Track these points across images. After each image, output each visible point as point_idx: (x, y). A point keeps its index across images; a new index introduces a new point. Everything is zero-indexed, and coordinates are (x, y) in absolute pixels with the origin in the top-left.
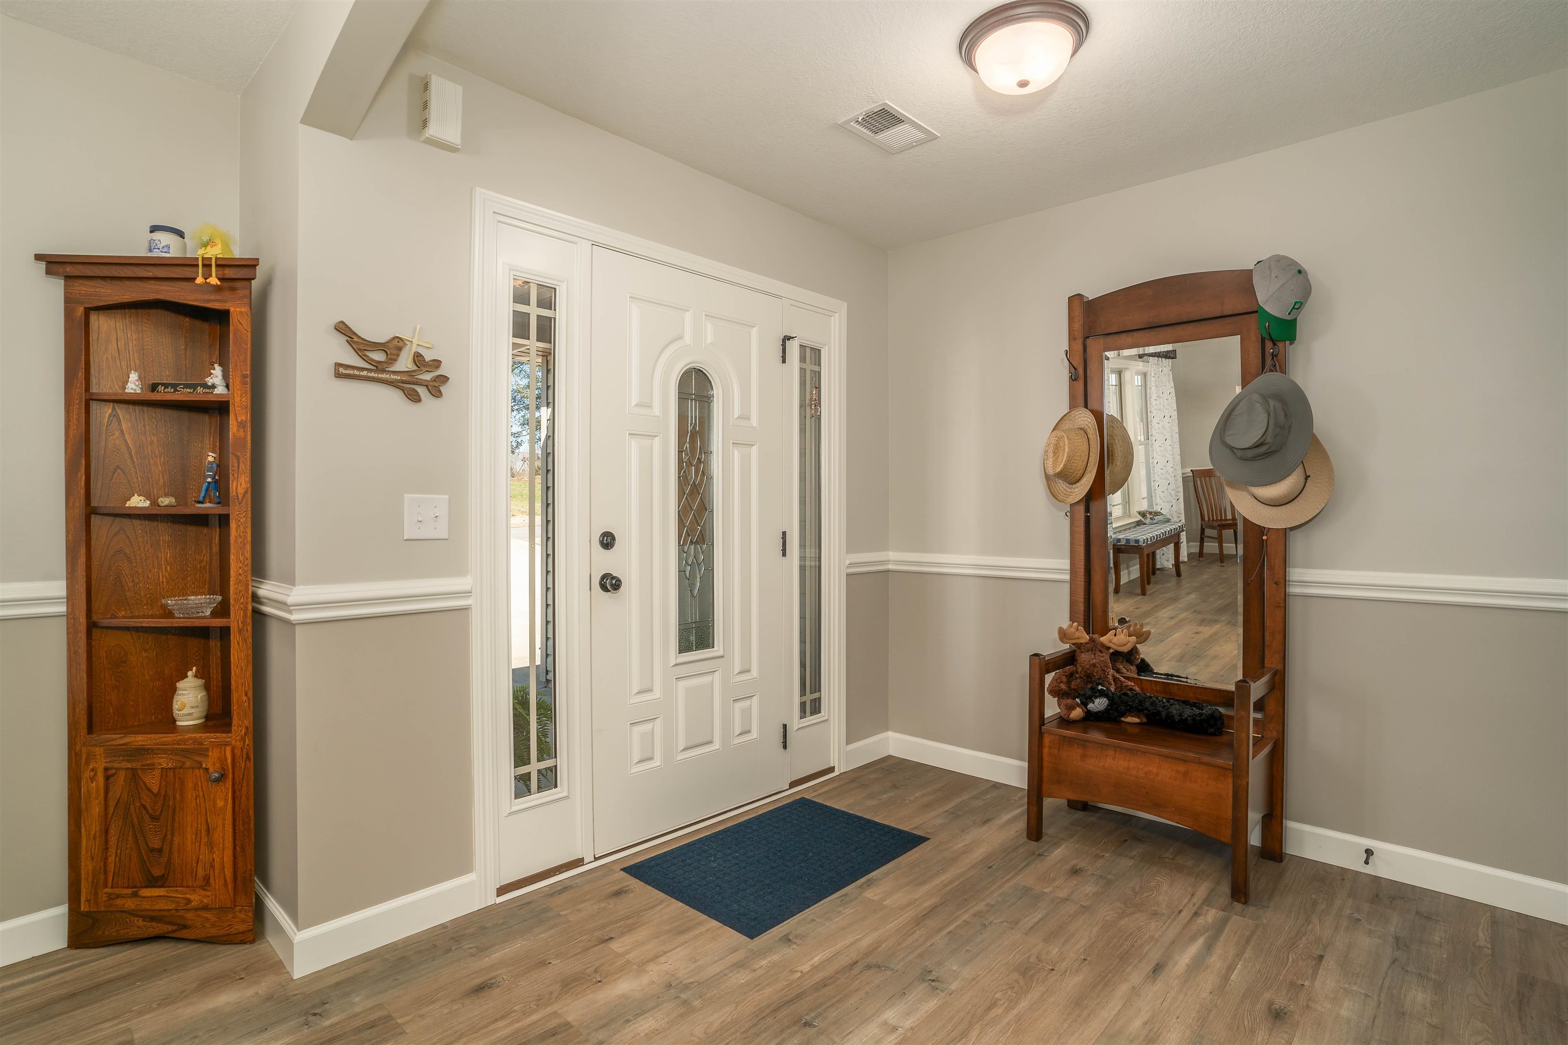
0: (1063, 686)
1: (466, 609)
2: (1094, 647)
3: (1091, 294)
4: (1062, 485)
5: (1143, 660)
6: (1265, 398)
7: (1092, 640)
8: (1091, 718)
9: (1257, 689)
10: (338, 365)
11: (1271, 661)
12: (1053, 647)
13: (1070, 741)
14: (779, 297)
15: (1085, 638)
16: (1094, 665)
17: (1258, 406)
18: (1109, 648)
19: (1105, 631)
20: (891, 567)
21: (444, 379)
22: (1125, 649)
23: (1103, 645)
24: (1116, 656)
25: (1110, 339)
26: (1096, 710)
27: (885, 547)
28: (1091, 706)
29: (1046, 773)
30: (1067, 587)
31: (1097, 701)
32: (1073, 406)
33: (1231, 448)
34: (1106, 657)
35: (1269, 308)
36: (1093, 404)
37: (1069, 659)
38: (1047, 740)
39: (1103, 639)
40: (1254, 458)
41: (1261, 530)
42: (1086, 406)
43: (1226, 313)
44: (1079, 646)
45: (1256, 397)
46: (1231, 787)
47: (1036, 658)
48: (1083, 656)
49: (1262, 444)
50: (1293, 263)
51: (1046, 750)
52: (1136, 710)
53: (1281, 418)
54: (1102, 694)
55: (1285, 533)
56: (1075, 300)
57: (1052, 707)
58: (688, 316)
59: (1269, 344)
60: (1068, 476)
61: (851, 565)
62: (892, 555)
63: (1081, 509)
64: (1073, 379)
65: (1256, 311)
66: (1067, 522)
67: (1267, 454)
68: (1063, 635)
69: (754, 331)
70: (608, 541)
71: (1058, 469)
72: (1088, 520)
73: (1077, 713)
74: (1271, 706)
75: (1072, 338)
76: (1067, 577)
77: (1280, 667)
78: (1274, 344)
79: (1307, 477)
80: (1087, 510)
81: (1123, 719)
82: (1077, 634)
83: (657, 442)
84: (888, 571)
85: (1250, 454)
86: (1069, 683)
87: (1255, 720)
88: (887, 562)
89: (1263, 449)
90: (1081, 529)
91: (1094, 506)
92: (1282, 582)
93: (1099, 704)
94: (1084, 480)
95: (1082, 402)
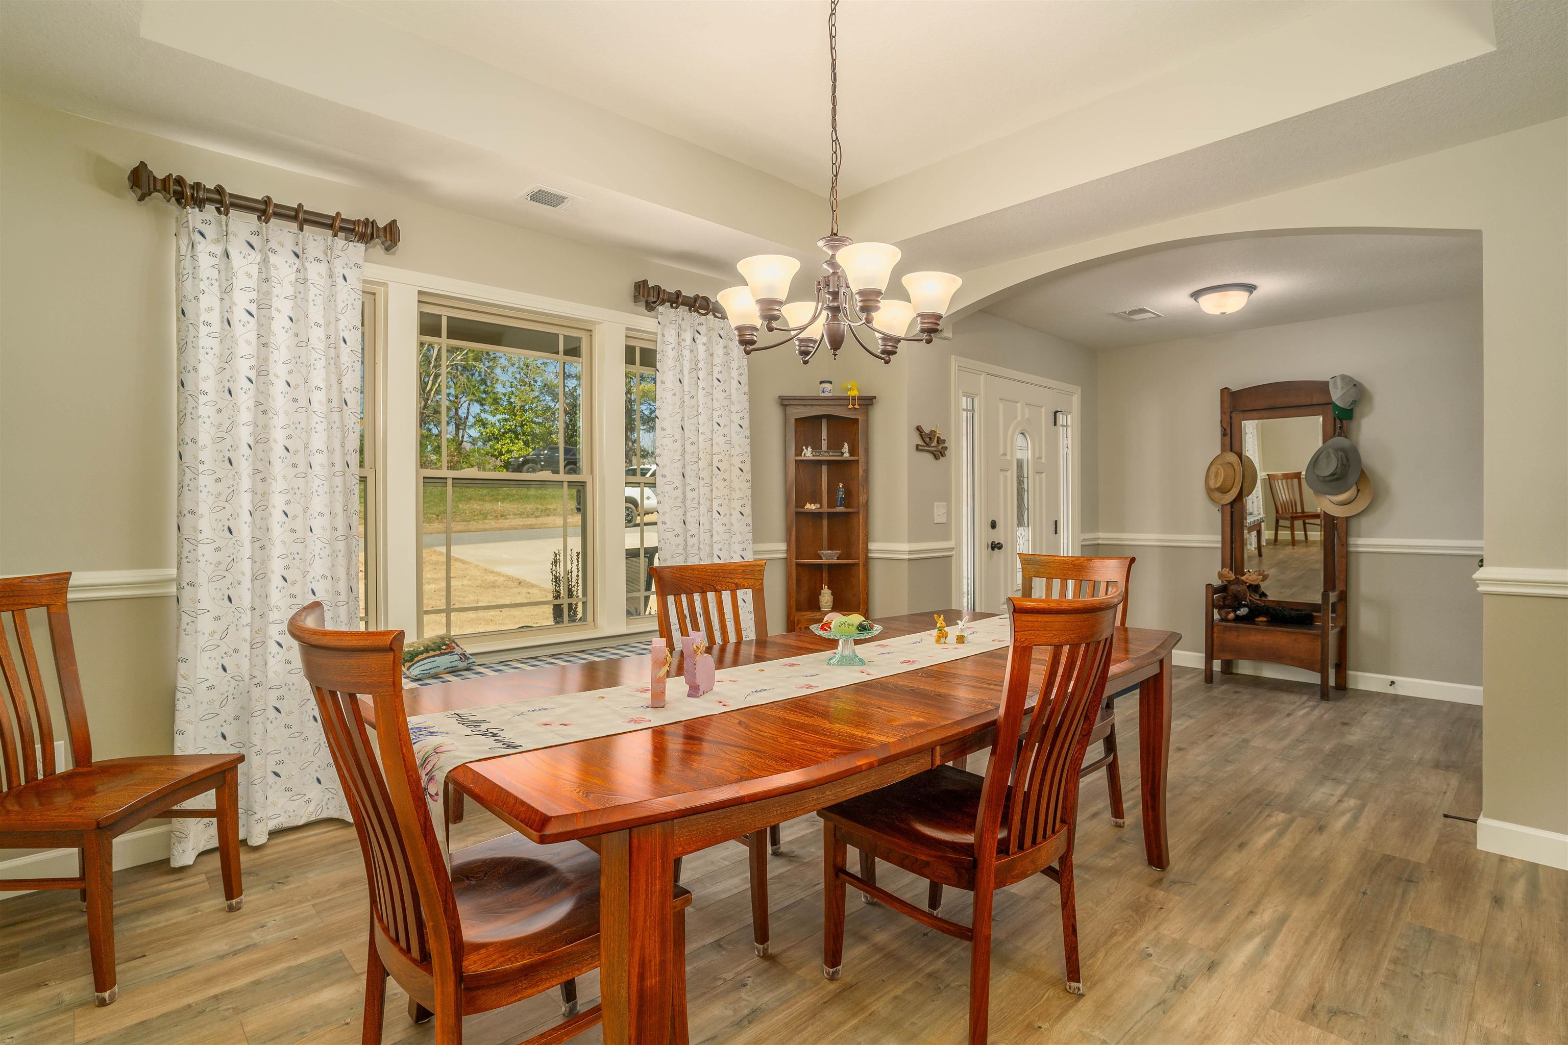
0: (1221, 603)
1: (950, 556)
2: (1237, 581)
3: (1234, 388)
4: (1217, 495)
5: (1263, 592)
6: (1337, 450)
7: (1237, 578)
8: (1238, 619)
9: (1333, 597)
10: (917, 445)
11: (1340, 587)
12: (1217, 583)
13: (1230, 628)
14: (1052, 389)
15: (1232, 576)
16: (1239, 591)
17: (1332, 455)
18: (1246, 583)
19: (1243, 574)
20: (1100, 542)
21: (946, 448)
22: (1255, 583)
23: (1243, 581)
24: (1250, 586)
25: (1246, 414)
26: (1241, 614)
27: (1097, 531)
28: (1238, 612)
29: (1215, 647)
30: (1220, 550)
31: (1242, 610)
32: (1223, 450)
33: (1318, 476)
34: (1245, 587)
35: (1337, 403)
36: (1236, 448)
37: (1223, 589)
38: (1215, 630)
39: (1242, 578)
40: (1330, 481)
41: (1333, 518)
42: (1231, 451)
43: (1314, 403)
44: (1229, 582)
45: (1331, 450)
46: (1320, 644)
47: (1210, 587)
48: (1232, 587)
49: (1335, 474)
50: (1351, 379)
51: (1215, 635)
52: (1264, 615)
53: (1345, 461)
54: (1245, 606)
55: (1347, 519)
56: (1225, 391)
57: (1217, 616)
58: (1019, 405)
59: (1338, 422)
60: (1223, 490)
61: (1084, 540)
62: (1101, 535)
63: (1228, 508)
64: (1224, 435)
65: (1331, 403)
66: (1219, 515)
67: (1337, 479)
68: (1220, 575)
69: (1043, 410)
70: (993, 525)
71: (1218, 486)
72: (1232, 513)
73: (1231, 616)
74: (1339, 608)
75: (1223, 412)
76: (1220, 545)
77: (1344, 589)
78: (1341, 422)
79: (1358, 491)
80: (1232, 508)
81: (1257, 619)
82: (1229, 575)
83: (1009, 473)
84: (1099, 544)
85: (1328, 479)
86: (1224, 602)
87: (1332, 617)
88: (1099, 539)
89: (1336, 476)
90: (1228, 518)
91: (1237, 506)
92: (1345, 544)
93: (1243, 611)
94: (1232, 492)
95: (1228, 447)
